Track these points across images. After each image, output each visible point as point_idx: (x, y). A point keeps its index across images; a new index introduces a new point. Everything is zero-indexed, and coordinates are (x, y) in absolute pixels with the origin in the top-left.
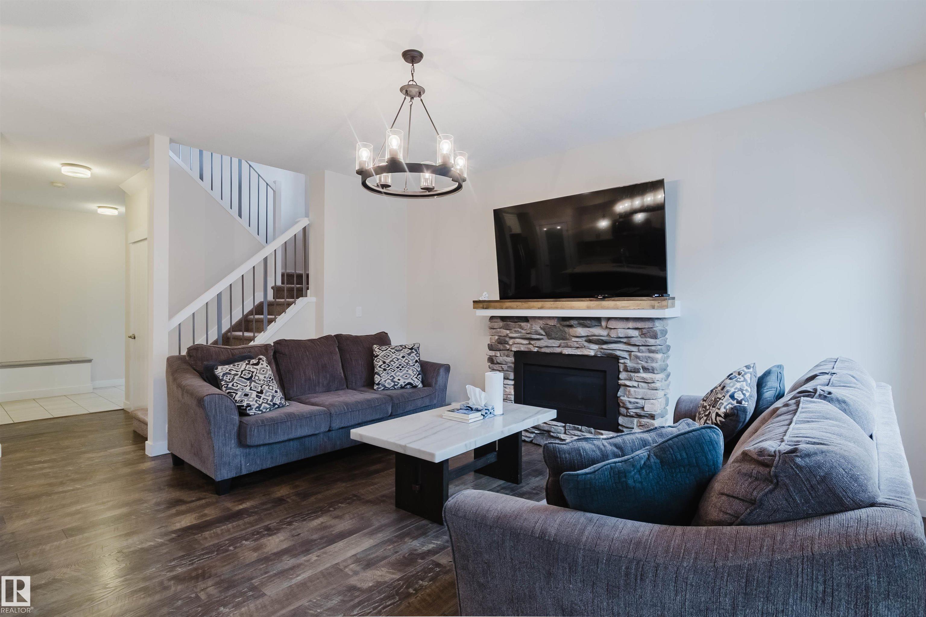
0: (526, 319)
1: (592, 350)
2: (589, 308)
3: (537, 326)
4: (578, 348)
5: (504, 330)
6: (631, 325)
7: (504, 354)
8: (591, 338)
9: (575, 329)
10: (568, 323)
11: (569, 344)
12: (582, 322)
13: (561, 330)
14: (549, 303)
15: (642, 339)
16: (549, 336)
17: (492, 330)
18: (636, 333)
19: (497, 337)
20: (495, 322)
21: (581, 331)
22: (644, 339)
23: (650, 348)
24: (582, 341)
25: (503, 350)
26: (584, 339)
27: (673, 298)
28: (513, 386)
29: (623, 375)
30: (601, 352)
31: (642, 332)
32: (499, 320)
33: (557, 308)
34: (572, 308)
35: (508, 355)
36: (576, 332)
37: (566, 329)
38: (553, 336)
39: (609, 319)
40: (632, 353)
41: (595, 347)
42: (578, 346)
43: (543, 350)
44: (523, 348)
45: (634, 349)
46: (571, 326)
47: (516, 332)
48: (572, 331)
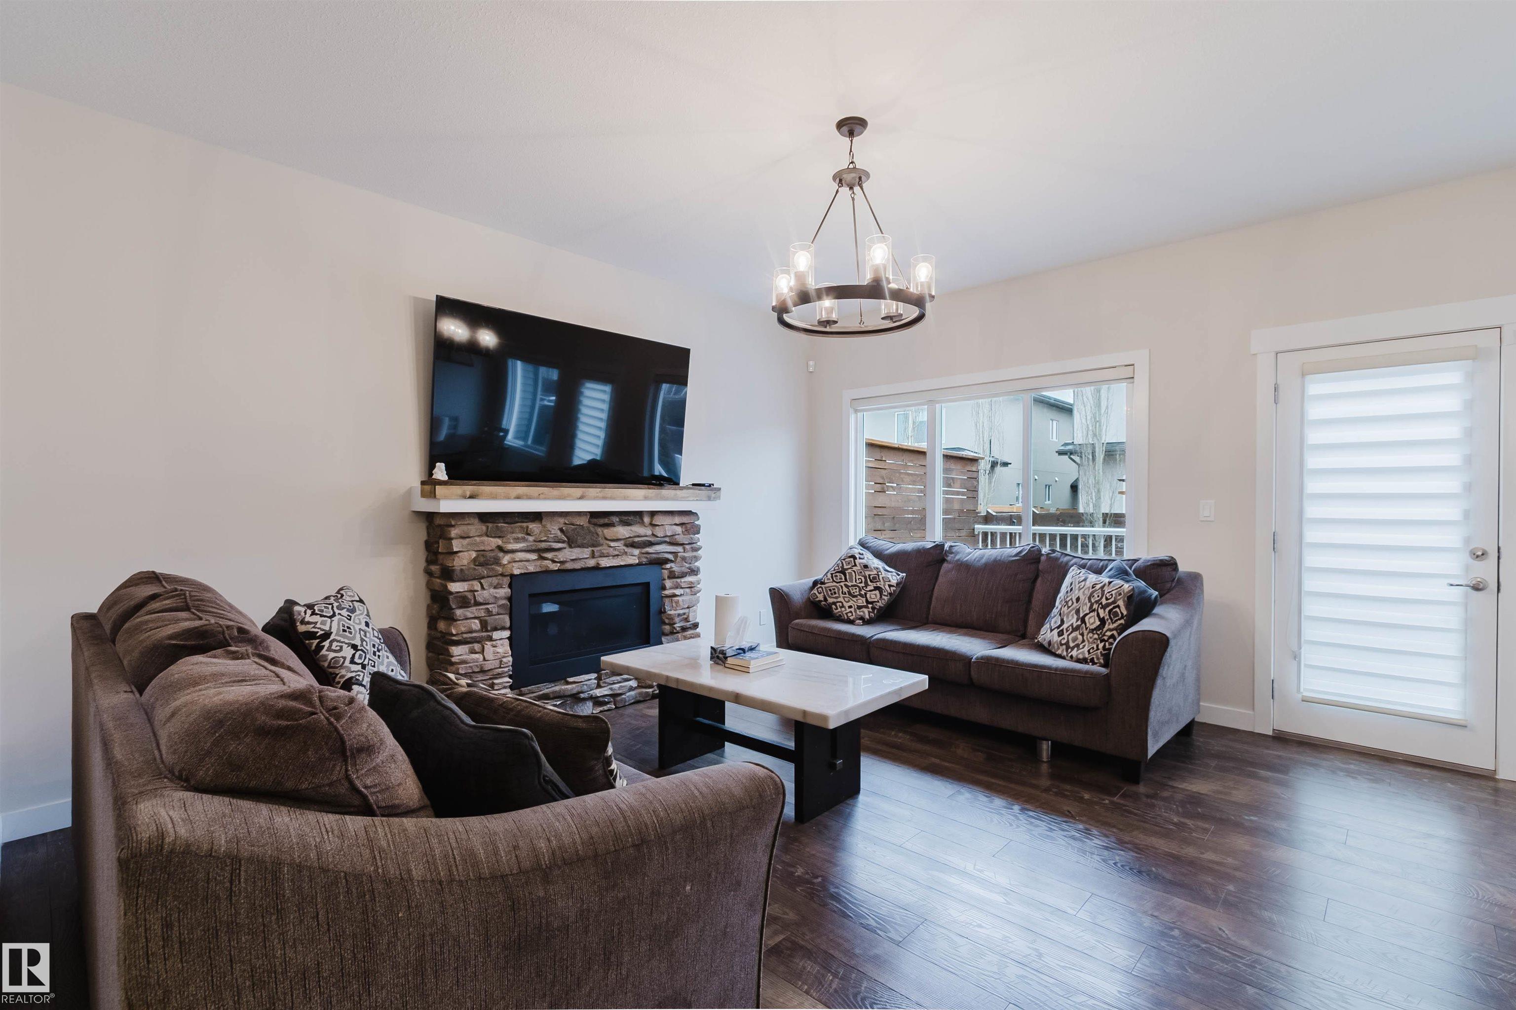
0: (537, 517)
1: (633, 557)
2: (646, 498)
3: (554, 528)
4: (617, 555)
5: (491, 539)
6: (677, 520)
7: (491, 585)
8: (636, 539)
9: (615, 529)
10: (606, 521)
11: (604, 551)
12: (626, 518)
13: (590, 531)
14: (593, 491)
15: (686, 536)
16: (572, 543)
17: (461, 540)
18: (679, 529)
19: (474, 555)
20: (468, 524)
21: (623, 531)
22: (689, 536)
23: (693, 545)
24: (619, 545)
25: (488, 577)
26: (622, 542)
27: (720, 489)
28: (507, 642)
29: (668, 583)
30: (647, 558)
31: (686, 527)
32: (476, 521)
33: (604, 498)
34: (625, 498)
35: (498, 584)
36: (617, 532)
37: (599, 530)
38: (580, 541)
39: (653, 514)
40: (679, 554)
41: (636, 552)
42: (617, 553)
43: (569, 566)
44: (531, 568)
45: (679, 549)
46: (612, 525)
47: (517, 540)
48: (608, 532)
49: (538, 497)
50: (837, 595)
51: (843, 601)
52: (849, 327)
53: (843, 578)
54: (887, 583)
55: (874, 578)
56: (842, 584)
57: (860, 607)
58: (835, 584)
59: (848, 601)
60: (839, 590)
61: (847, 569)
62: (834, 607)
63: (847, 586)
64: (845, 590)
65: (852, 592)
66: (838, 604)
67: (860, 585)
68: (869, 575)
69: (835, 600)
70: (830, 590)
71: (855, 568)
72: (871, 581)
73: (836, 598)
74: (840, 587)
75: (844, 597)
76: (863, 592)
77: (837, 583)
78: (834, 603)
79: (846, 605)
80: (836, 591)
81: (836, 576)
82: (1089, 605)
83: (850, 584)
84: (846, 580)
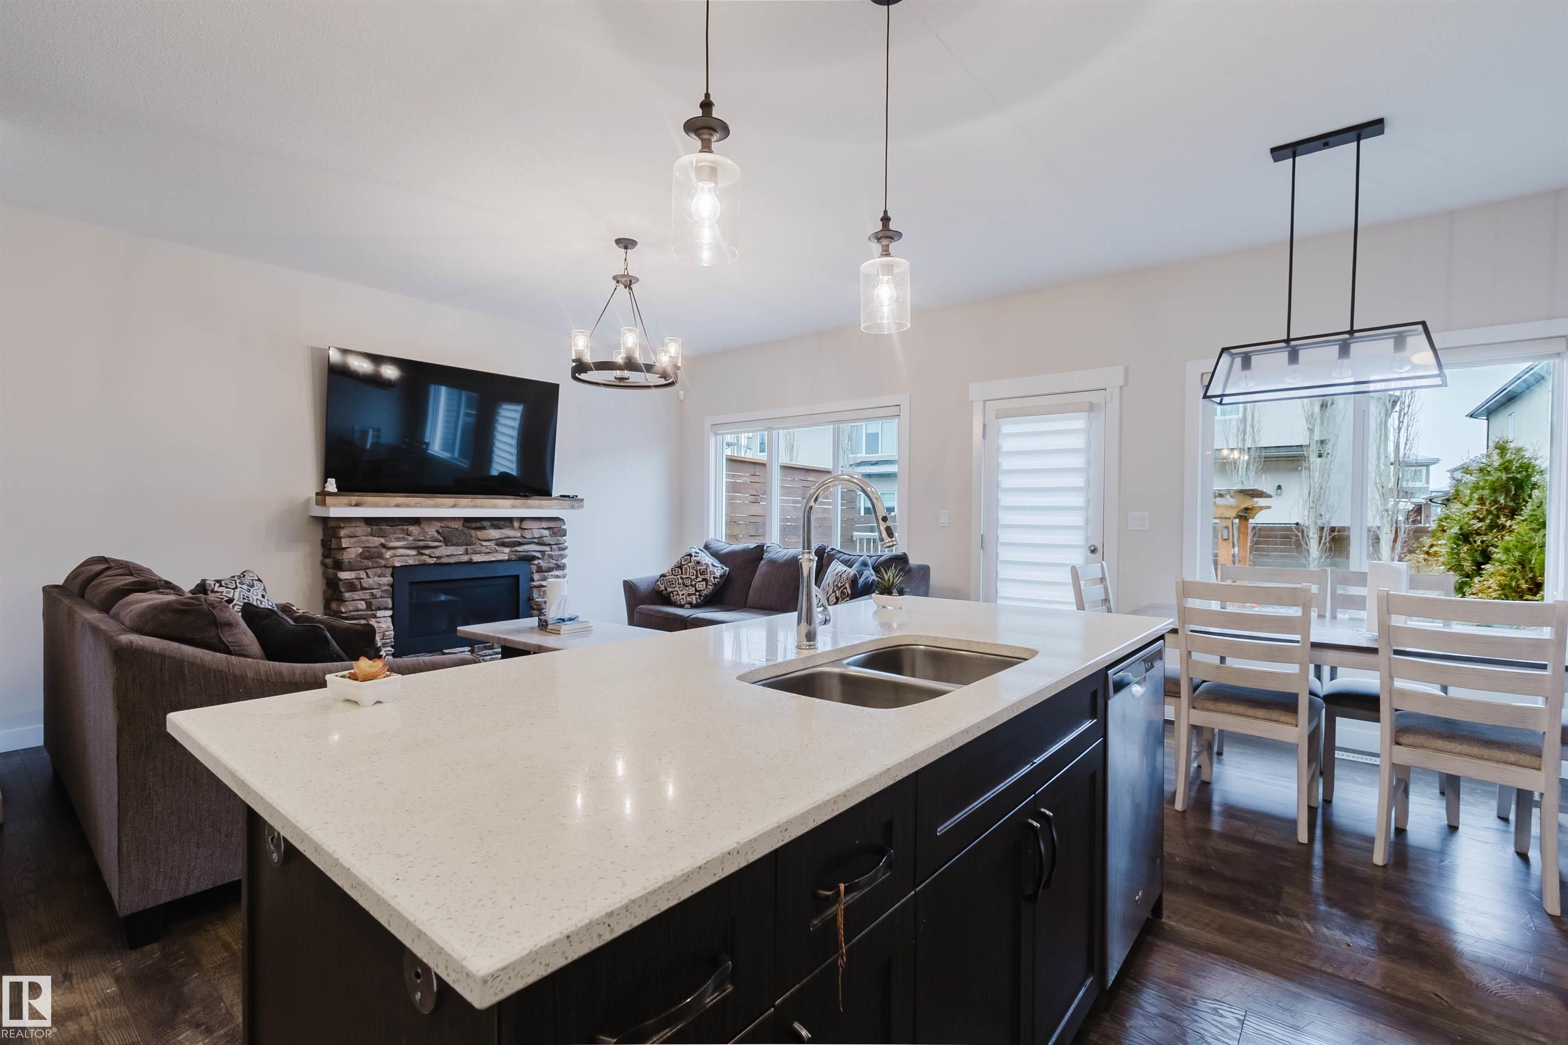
0: (416, 521)
1: (504, 554)
2: (513, 507)
3: (431, 531)
4: (489, 553)
5: (376, 538)
6: (544, 525)
7: (375, 575)
8: (506, 540)
9: (487, 532)
10: (478, 525)
11: (477, 549)
12: (496, 523)
13: (464, 533)
14: (465, 501)
15: (553, 538)
16: (447, 542)
17: (349, 539)
18: (546, 533)
19: (360, 550)
20: (355, 526)
21: (494, 533)
22: (555, 538)
23: (560, 546)
24: (491, 544)
25: (373, 568)
26: (494, 542)
27: (582, 500)
28: (390, 619)
29: (536, 576)
30: (516, 555)
31: (553, 531)
32: (362, 524)
33: (475, 507)
34: (494, 507)
35: (381, 573)
36: (488, 534)
37: (473, 532)
38: (455, 541)
39: (522, 520)
40: (546, 553)
41: (507, 550)
42: (488, 551)
43: (445, 560)
44: (411, 562)
45: (547, 548)
46: (484, 528)
47: (398, 539)
48: (480, 534)
49: (415, 506)
50: (674, 586)
51: (678, 590)
52: (638, 382)
53: (680, 571)
54: (713, 576)
55: (703, 572)
56: (679, 577)
57: (689, 595)
58: (673, 577)
59: (682, 590)
60: (676, 581)
61: (684, 565)
62: (671, 595)
63: (682, 578)
64: (680, 581)
65: (686, 583)
66: (674, 593)
67: (692, 577)
68: (700, 569)
69: (673, 590)
70: (669, 582)
71: (690, 564)
72: (701, 574)
73: (674, 588)
74: (677, 579)
75: (679, 587)
76: (693, 583)
77: (675, 576)
78: (672, 592)
79: (681, 593)
80: (674, 582)
81: (675, 570)
83: (684, 577)
84: (682, 574)
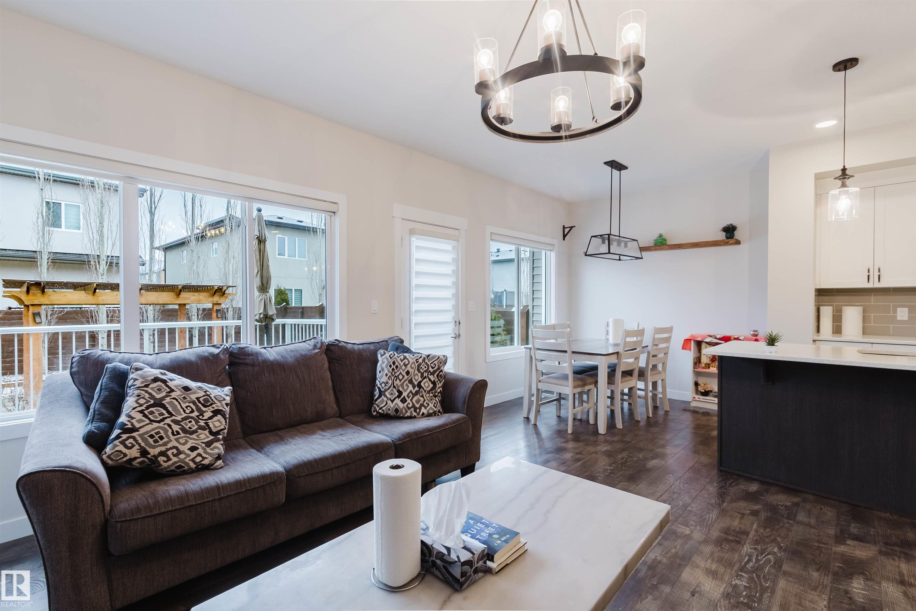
50: (166, 440)
51: (176, 444)
53: (164, 412)
54: (224, 402)
55: (206, 401)
56: (168, 421)
57: (209, 444)
58: (156, 425)
59: (187, 442)
60: (166, 431)
62: (161, 459)
63: (176, 422)
64: (176, 428)
65: (187, 427)
66: (169, 453)
68: (198, 399)
69: (163, 449)
70: (152, 436)
73: (165, 444)
74: (166, 426)
75: (177, 440)
77: (159, 422)
78: (162, 454)
79: (185, 448)
80: (162, 434)
81: (152, 413)
82: (420, 375)
83: (179, 418)
84: (171, 415)
